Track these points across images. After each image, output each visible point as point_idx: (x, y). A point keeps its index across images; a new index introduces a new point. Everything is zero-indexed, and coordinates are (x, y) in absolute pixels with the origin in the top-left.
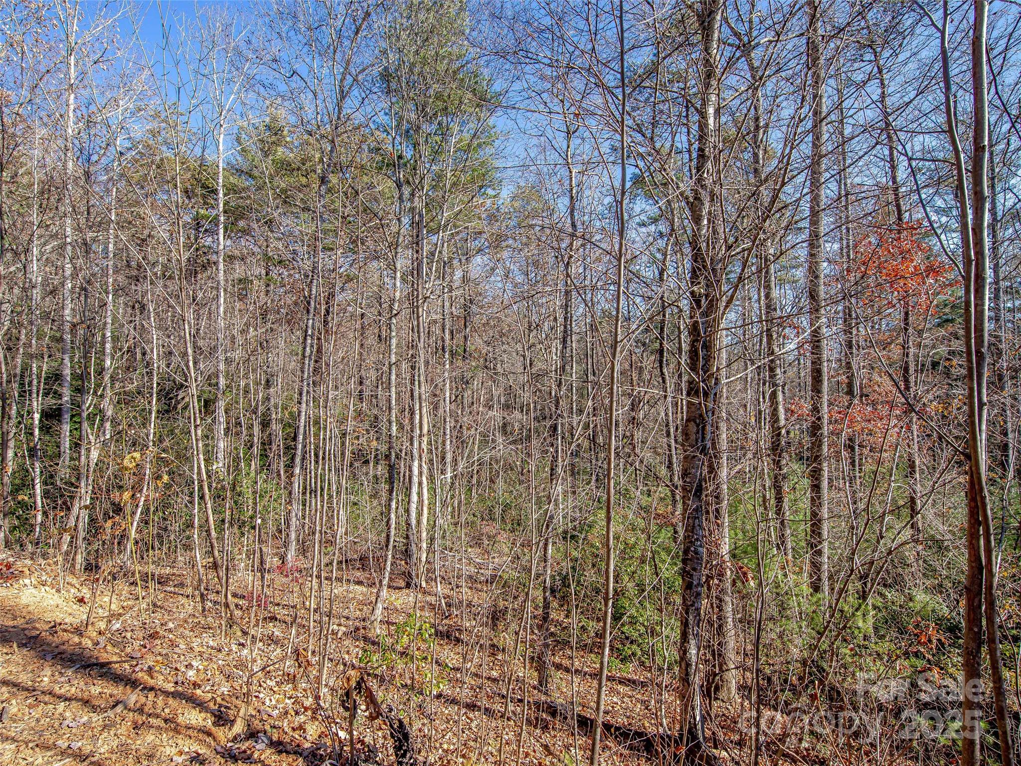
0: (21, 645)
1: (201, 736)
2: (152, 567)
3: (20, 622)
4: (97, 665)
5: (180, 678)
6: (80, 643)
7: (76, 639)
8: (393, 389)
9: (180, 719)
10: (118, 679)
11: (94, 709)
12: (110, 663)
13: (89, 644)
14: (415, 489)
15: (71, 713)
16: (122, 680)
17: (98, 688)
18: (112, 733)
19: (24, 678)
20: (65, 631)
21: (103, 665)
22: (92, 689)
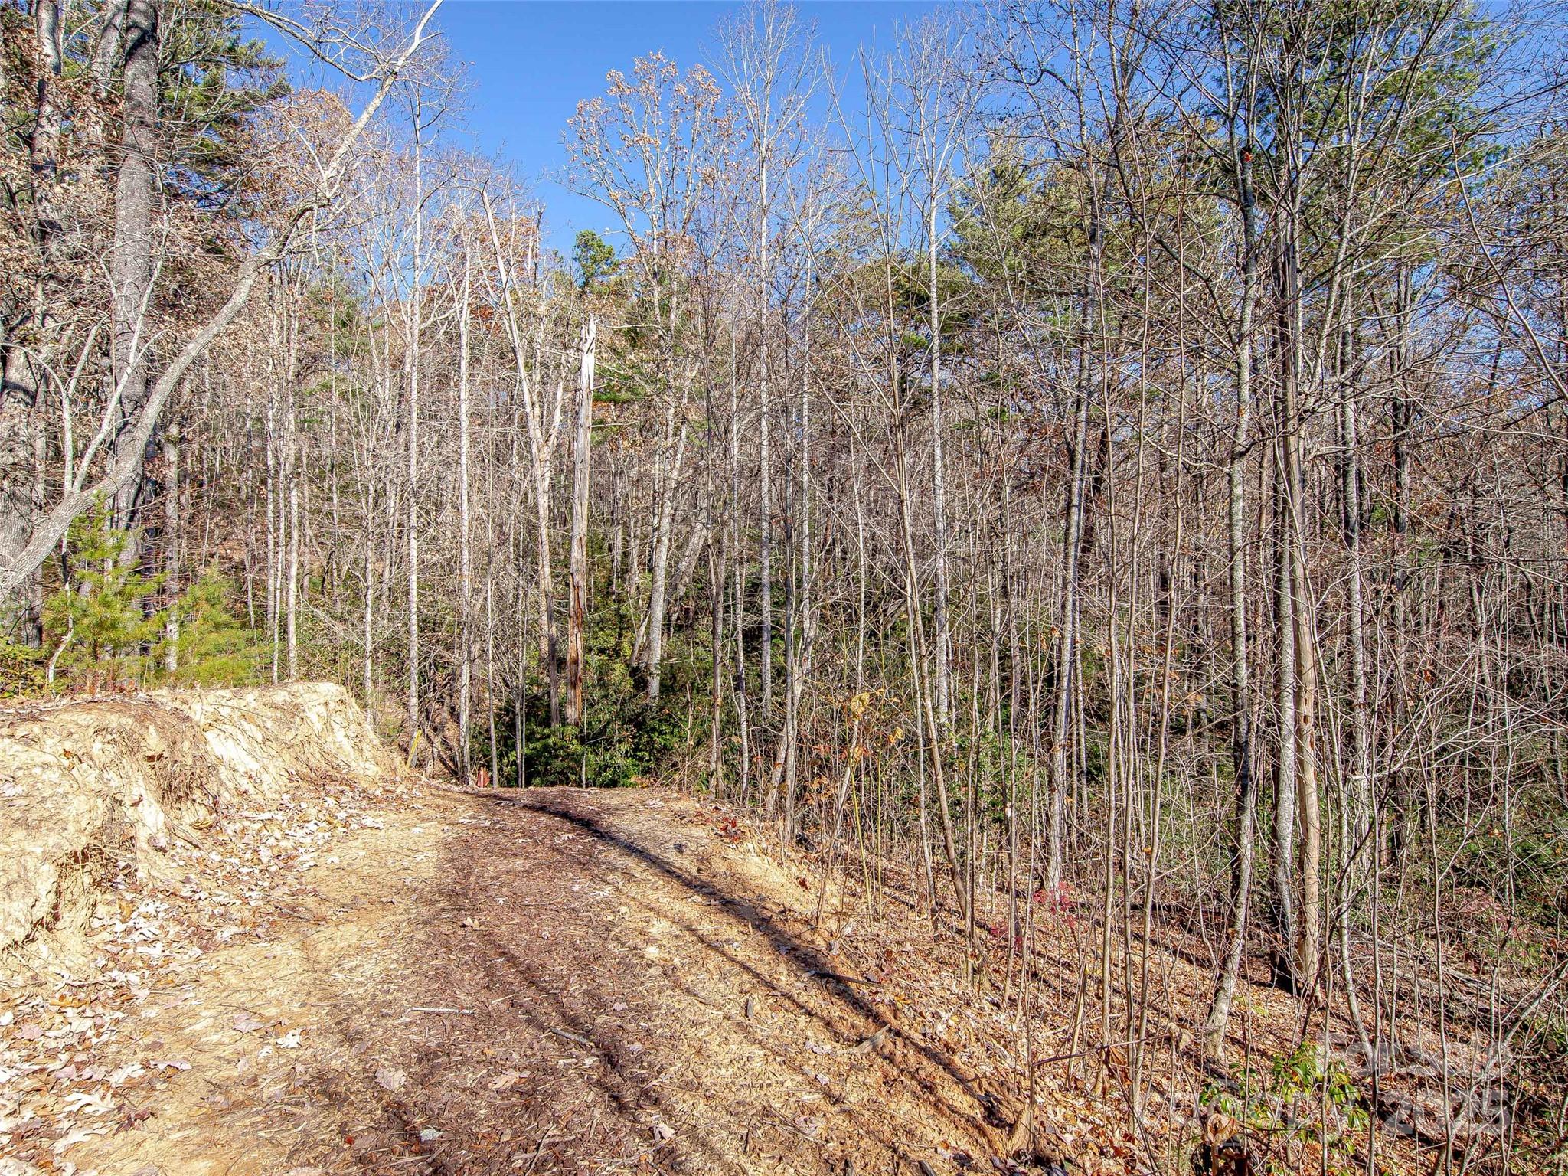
0: (757, 927)
1: (970, 1129)
2: (865, 853)
3: (749, 895)
4: (833, 977)
5: (929, 1030)
6: (812, 941)
7: (808, 936)
8: (1240, 597)
9: (940, 1092)
10: (858, 1004)
11: (837, 1036)
12: (849, 979)
13: (821, 944)
14: (1288, 797)
15: (815, 1032)
16: (862, 1008)
17: (836, 1010)
18: (861, 1078)
19: (763, 969)
20: (796, 921)
21: (839, 980)
22: (833, 1008)
